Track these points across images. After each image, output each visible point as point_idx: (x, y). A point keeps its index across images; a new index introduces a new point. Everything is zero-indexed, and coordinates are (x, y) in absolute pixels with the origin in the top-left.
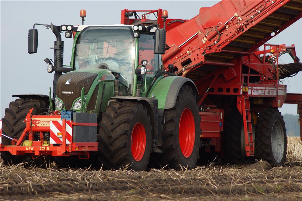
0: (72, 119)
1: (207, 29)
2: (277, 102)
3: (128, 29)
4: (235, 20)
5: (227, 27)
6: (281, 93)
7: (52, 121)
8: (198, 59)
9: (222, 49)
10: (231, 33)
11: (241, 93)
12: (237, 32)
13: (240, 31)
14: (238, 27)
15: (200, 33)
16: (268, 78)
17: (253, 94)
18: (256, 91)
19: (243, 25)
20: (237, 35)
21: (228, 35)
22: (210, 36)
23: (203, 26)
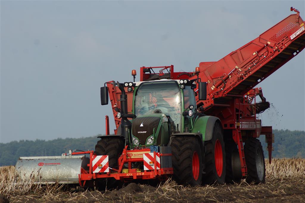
0: (159, 152)
1: (214, 79)
2: (256, 133)
3: (174, 82)
4: (236, 71)
5: (230, 76)
6: (258, 126)
7: (145, 154)
8: (209, 102)
9: (227, 94)
10: (233, 81)
11: (236, 127)
12: (238, 80)
13: (241, 80)
14: (239, 77)
15: (209, 82)
16: (247, 115)
17: (242, 128)
18: (244, 125)
19: (242, 74)
20: (238, 83)
21: (231, 83)
22: (217, 84)
23: (211, 77)
